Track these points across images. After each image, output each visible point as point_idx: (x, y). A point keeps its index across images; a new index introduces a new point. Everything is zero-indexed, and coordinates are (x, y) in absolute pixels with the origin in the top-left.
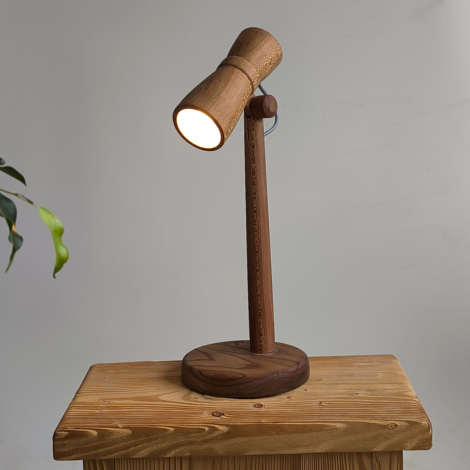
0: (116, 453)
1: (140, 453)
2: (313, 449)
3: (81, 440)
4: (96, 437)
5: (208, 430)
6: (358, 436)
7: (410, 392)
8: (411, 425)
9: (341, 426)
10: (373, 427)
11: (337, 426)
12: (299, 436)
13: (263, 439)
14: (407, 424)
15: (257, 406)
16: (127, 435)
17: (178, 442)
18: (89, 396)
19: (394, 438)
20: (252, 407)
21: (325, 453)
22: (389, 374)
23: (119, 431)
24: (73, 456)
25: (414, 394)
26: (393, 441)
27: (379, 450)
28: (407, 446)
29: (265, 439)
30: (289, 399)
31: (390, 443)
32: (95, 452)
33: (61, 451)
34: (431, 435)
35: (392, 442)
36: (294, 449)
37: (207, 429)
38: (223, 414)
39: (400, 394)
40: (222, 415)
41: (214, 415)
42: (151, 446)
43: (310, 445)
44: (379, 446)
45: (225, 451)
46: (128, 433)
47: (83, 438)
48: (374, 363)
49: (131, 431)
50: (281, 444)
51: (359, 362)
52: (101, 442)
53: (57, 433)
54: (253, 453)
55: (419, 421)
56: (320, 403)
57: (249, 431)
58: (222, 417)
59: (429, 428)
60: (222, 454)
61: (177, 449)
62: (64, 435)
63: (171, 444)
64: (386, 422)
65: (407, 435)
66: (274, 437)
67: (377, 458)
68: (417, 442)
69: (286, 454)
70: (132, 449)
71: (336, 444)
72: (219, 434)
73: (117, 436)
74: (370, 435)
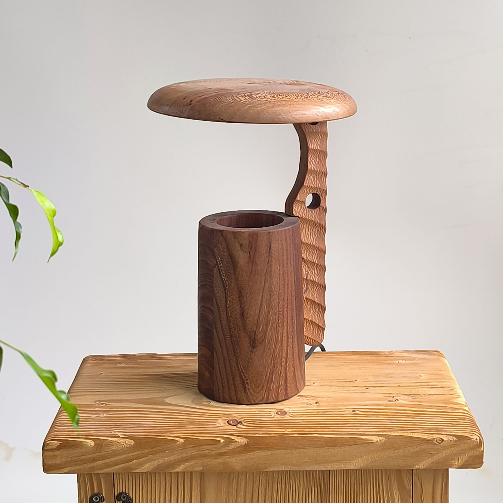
0: (117, 466)
1: (144, 467)
2: (345, 465)
3: (76, 451)
4: (93, 447)
5: (224, 442)
6: (398, 451)
7: (459, 399)
8: (460, 440)
9: (377, 439)
10: (416, 441)
11: (373, 440)
12: (329, 450)
13: (287, 452)
14: (455, 439)
15: (280, 413)
16: (128, 446)
17: (188, 455)
18: (83, 397)
19: (439, 455)
20: (274, 415)
21: (359, 469)
22: (434, 374)
23: (120, 441)
24: (65, 469)
25: (464, 401)
26: (438, 457)
27: (421, 467)
28: (454, 463)
29: (289, 453)
30: (318, 404)
31: (434, 460)
32: (92, 465)
33: (51, 463)
34: (483, 451)
35: (437, 459)
36: (323, 465)
37: (222, 441)
38: (241, 422)
39: (447, 402)
40: (240, 424)
41: (230, 423)
42: (157, 459)
43: (341, 461)
44: (421, 463)
45: (243, 466)
46: (130, 443)
47: (78, 448)
48: (417, 361)
49: (134, 441)
50: (308, 459)
51: (399, 359)
52: (99, 454)
53: (47, 442)
54: (275, 468)
55: (469, 436)
56: (354, 411)
57: (271, 444)
58: (239, 426)
59: (480, 444)
60: (239, 469)
61: (187, 463)
62: (55, 445)
63: (180, 457)
64: (430, 436)
65: (454, 451)
66: (300, 450)
67: (418, 475)
68: (465, 460)
69: (313, 471)
70: (135, 462)
71: (372, 460)
72: (236, 447)
73: (117, 447)
74: (412, 450)
